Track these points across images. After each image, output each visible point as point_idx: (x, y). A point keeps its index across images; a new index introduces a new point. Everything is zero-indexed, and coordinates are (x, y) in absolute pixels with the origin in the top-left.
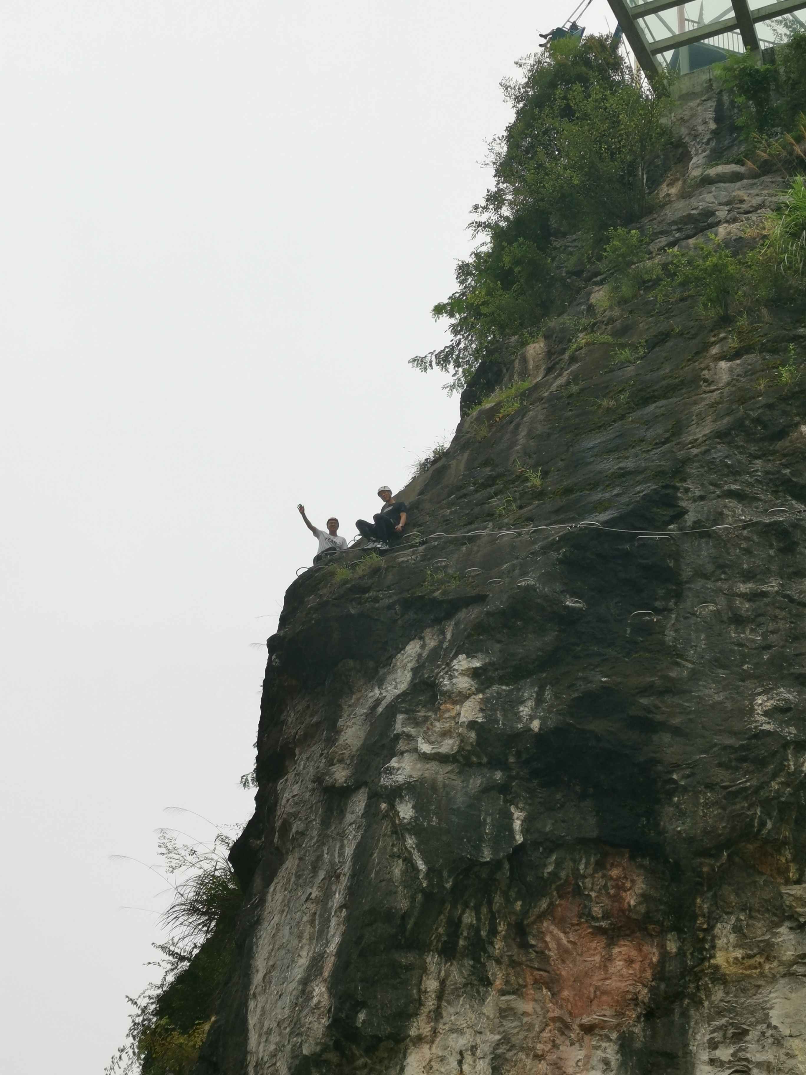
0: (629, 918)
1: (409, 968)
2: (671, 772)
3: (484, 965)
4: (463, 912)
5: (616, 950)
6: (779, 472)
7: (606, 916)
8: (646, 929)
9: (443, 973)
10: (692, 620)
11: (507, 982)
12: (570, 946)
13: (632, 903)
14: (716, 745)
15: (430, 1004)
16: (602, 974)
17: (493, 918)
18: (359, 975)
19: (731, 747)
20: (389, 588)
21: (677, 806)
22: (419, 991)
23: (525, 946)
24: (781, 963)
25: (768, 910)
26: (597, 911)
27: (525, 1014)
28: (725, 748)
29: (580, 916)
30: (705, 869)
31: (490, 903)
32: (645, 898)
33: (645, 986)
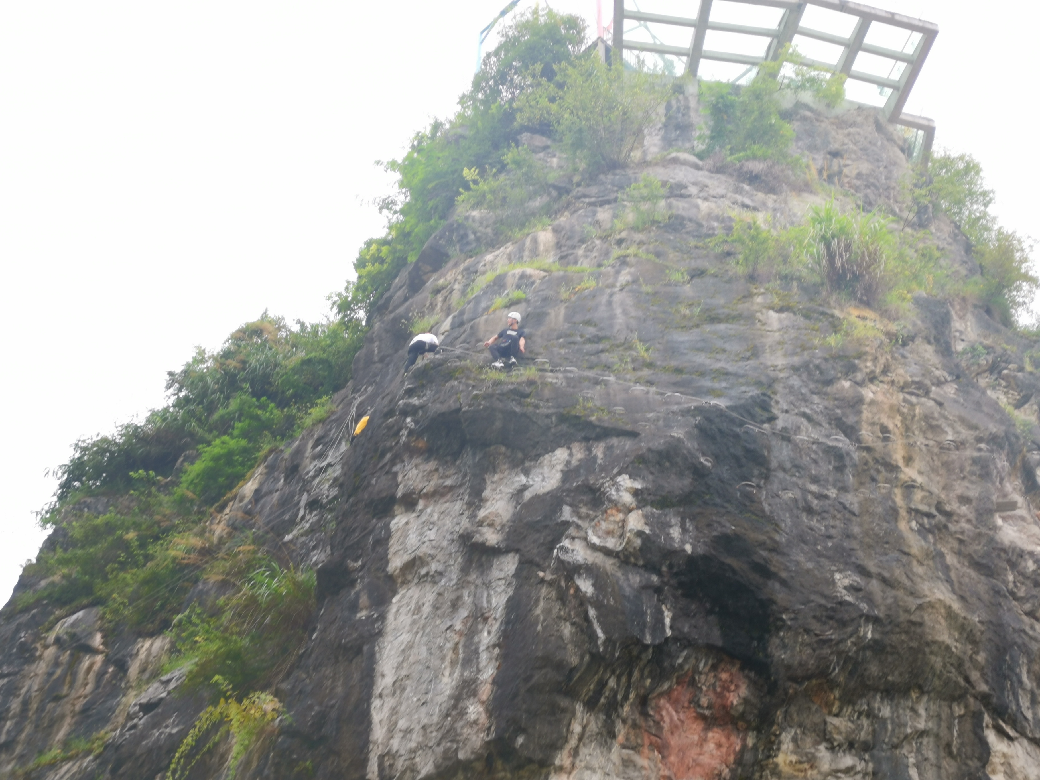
0: (727, 712)
1: (564, 710)
2: (782, 613)
3: (613, 722)
4: (610, 677)
5: (710, 735)
6: (833, 410)
7: (709, 707)
8: (736, 724)
9: (585, 721)
10: (777, 500)
11: (627, 739)
12: (679, 723)
13: (735, 702)
14: (813, 601)
15: (573, 742)
16: (697, 750)
17: (629, 686)
18: (524, 707)
19: (825, 607)
20: (548, 400)
21: (782, 639)
22: (568, 730)
23: (645, 715)
24: (820, 772)
25: (815, 731)
26: (704, 701)
27: (643, 768)
28: (821, 606)
29: (690, 702)
30: (791, 691)
31: (630, 675)
32: (746, 701)
33: (727, 766)
